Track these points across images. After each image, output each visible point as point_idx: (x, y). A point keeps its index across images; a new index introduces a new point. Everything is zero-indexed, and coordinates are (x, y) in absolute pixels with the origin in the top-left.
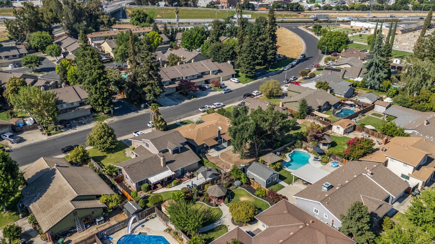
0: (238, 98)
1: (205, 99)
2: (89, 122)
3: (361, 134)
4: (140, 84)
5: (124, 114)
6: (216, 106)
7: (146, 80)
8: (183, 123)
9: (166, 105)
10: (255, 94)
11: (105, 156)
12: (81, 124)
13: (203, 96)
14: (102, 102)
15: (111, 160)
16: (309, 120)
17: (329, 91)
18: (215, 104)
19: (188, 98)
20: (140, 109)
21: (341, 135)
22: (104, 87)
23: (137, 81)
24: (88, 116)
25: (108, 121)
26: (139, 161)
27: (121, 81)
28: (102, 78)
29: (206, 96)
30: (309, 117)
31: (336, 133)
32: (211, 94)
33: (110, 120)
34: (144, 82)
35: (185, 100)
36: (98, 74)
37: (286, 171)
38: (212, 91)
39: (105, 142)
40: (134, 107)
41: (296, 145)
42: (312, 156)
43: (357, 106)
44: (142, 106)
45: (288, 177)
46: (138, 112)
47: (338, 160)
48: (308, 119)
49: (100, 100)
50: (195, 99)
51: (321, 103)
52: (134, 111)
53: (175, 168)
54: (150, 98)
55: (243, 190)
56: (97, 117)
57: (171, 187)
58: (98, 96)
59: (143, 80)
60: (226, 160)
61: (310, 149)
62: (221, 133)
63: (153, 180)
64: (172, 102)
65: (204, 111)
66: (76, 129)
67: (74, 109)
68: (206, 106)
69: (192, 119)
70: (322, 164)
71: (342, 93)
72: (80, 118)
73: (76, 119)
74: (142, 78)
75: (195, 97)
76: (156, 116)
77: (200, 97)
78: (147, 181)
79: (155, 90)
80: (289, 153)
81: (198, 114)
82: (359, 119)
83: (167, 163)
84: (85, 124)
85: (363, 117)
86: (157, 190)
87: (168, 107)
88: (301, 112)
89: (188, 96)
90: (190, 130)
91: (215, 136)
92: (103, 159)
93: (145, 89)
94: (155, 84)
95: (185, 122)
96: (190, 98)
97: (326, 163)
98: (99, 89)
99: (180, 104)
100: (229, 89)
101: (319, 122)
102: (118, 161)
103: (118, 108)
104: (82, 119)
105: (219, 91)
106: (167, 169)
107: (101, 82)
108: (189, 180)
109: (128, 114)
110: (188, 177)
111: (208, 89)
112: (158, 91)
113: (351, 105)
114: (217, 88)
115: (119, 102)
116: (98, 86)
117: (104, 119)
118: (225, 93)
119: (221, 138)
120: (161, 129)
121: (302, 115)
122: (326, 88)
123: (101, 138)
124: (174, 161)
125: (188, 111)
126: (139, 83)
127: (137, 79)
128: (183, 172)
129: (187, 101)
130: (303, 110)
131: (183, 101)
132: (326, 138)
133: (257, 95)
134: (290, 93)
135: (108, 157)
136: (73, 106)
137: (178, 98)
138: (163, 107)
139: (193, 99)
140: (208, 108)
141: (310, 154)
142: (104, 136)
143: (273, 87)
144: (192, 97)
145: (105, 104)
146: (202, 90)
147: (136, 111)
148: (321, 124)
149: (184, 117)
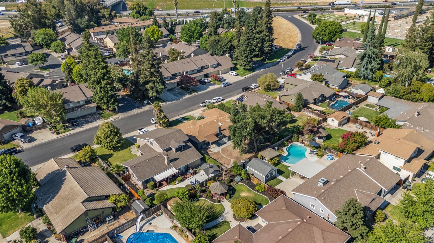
0: (237, 91)
1: (205, 93)
2: (95, 120)
3: (355, 126)
4: (143, 81)
5: (129, 111)
6: (216, 100)
7: (148, 78)
8: (185, 119)
9: (168, 101)
10: (253, 87)
11: (112, 154)
12: (88, 122)
13: (203, 90)
14: (107, 100)
15: (118, 158)
16: (305, 113)
17: (324, 83)
18: (215, 99)
19: (189, 93)
20: (143, 105)
21: (335, 127)
22: (108, 86)
23: (140, 78)
24: (94, 113)
25: (113, 118)
26: (145, 160)
27: (124, 78)
28: (106, 78)
29: (205, 90)
30: (305, 110)
31: (330, 125)
32: (211, 88)
33: (115, 117)
34: (146, 79)
35: (186, 95)
36: (102, 74)
37: (284, 165)
38: (212, 85)
39: (112, 141)
40: (137, 103)
41: (293, 139)
42: (309, 150)
43: (351, 97)
44: (146, 102)
45: (286, 171)
46: (141, 109)
47: (333, 153)
48: (304, 112)
49: (105, 99)
50: (195, 93)
51: (316, 95)
52: (137, 107)
53: (179, 165)
54: (152, 94)
55: (244, 185)
56: (103, 115)
57: (175, 184)
58: (103, 95)
59: (145, 78)
60: (227, 156)
61: (306, 142)
62: (221, 129)
63: (158, 178)
64: (174, 97)
65: (205, 106)
66: (83, 127)
67: (80, 108)
68: (207, 100)
69: (193, 114)
70: (318, 158)
71: (337, 85)
72: (86, 115)
73: (83, 117)
74: (144, 76)
75: (195, 91)
76: (159, 114)
77: (200, 91)
78: (153, 180)
79: (157, 87)
80: (286, 147)
81: (199, 109)
82: (353, 110)
83: (171, 161)
84: (91, 122)
85: (357, 109)
86: (162, 187)
87: (170, 102)
88: (297, 105)
89: (189, 91)
90: (191, 127)
91: (216, 132)
92: (111, 157)
93: (147, 86)
94: (157, 81)
95: (187, 117)
96: (190, 93)
97: (322, 156)
98: (104, 88)
99: (181, 99)
100: (228, 83)
101: (315, 115)
102: (125, 158)
103: (122, 104)
104: (89, 117)
105: (219, 85)
106: (171, 167)
107: (106, 81)
108: (192, 177)
109: (132, 110)
110: (191, 174)
111: (208, 83)
112: (159, 87)
113: (345, 97)
114: (216, 81)
115: (123, 99)
116: (103, 86)
117: (109, 116)
118: (224, 86)
119: (221, 134)
120: (164, 126)
121: (298, 108)
122: (321, 80)
123: (108, 137)
124: (178, 159)
125: (190, 106)
126: (141, 81)
127: (140, 77)
128: (187, 169)
129: (188, 96)
130: (299, 104)
131: (184, 96)
132: (321, 132)
133: (255, 88)
134: (286, 86)
135: (115, 155)
136: (79, 105)
137: (179, 93)
138: (165, 103)
139: (193, 94)
140: (208, 103)
141: (306, 147)
142: (110, 135)
143: (270, 80)
144: (193, 91)
145: (110, 102)
146: (202, 84)
147: (139, 107)
148: (316, 117)
149: (185, 113)
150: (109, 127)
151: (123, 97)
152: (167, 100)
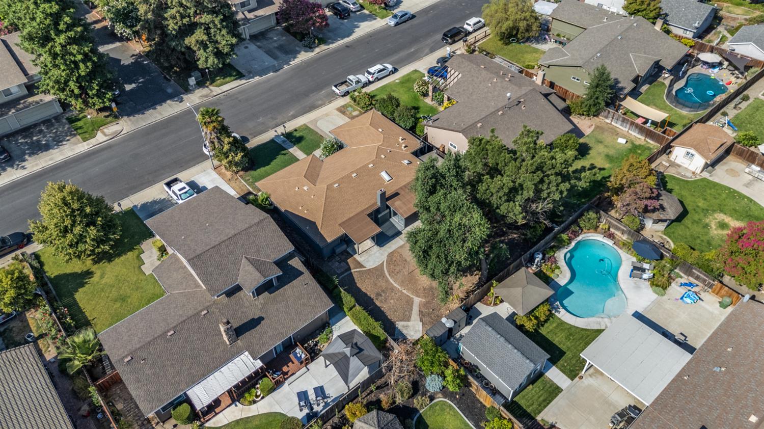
0: (429, 41)
1: (347, 46)
2: (58, 141)
3: (747, 170)
4: (176, 27)
5: (147, 108)
6: (375, 76)
7: (189, 16)
8: (293, 138)
9: (252, 74)
10: (470, 29)
11: (88, 274)
12: (38, 148)
13: (343, 38)
14: (80, 87)
15: (102, 290)
16: (608, 121)
17: (659, 23)
18: (372, 70)
19: (306, 46)
20: (187, 90)
21: (694, 173)
22: (74, 49)
23: (166, 19)
24: (57, 118)
25: (106, 135)
28: (62, 27)
29: (348, 36)
30: (611, 115)
31: (679, 166)
32: (364, 28)
33: (112, 128)
34: (186, 21)
35: (299, 52)
36: (47, 15)
37: (562, 323)
38: (365, 18)
40: (172, 82)
41: (582, 224)
42: (628, 260)
43: (726, 63)
44: (192, 81)
45: (569, 348)
46: (181, 101)
47: (697, 278)
48: (607, 117)
49: (72, 84)
50: (323, 47)
51: (641, 67)
52: (171, 97)
53: (263, 344)
54: (206, 62)
55: (450, 406)
56: (79, 124)
57: (255, 402)
58: (63, 74)
59: (182, 17)
60: (402, 283)
61: (618, 234)
62: (387, 195)
64: (269, 61)
65: (346, 94)
66: (23, 168)
67: (14, 107)
68: (351, 77)
69: (315, 121)
70: (655, 292)
71: (691, 26)
72: (35, 125)
73: (26, 131)
74: (178, 12)
75: (323, 41)
77: (334, 40)
79: (217, 42)
80: (565, 250)
81: (330, 102)
82: (736, 112)
83: (238, 332)
84: (47, 147)
85: (744, 105)
86: (216, 414)
87: (257, 78)
88: (591, 102)
89: (307, 41)
90: (305, 188)
91: (373, 205)
92: (82, 285)
93: (190, 41)
94: (215, 25)
95: (297, 134)
96: (310, 47)
97: (665, 288)
98: (63, 56)
99: (286, 67)
100: (406, 14)
101: (637, 131)
102: (121, 292)
103: (134, 85)
104: (41, 131)
105: (382, 18)
107: (63, 37)
108: (304, 369)
109: (158, 107)
110: (302, 363)
111: (355, 12)
112: (224, 43)
113: (712, 66)
114: (376, 7)
115: (136, 69)
116: (58, 49)
117: (96, 127)
118: (397, 24)
119: (388, 207)
120: (234, 168)
121: (593, 109)
122: (652, 15)
123: (66, 231)
124: (261, 319)
125: (306, 94)
126: (172, 26)
127: (166, 15)
128: (289, 346)
129: (304, 56)
130: (597, 98)
131: (295, 58)
132: (665, 205)
133: (475, 31)
134: (556, 26)
135: (96, 278)
136: (10, 98)
137: (281, 48)
138: (244, 81)
139: (317, 50)
140: (354, 85)
141: (620, 251)
142: (73, 225)
143: (518, 17)
144: (316, 41)
145: (90, 93)
146: (341, 18)
147: (175, 96)
148: (639, 136)
149: (294, 117)
150: (66, 203)
151: (136, 61)
152: (250, 72)
